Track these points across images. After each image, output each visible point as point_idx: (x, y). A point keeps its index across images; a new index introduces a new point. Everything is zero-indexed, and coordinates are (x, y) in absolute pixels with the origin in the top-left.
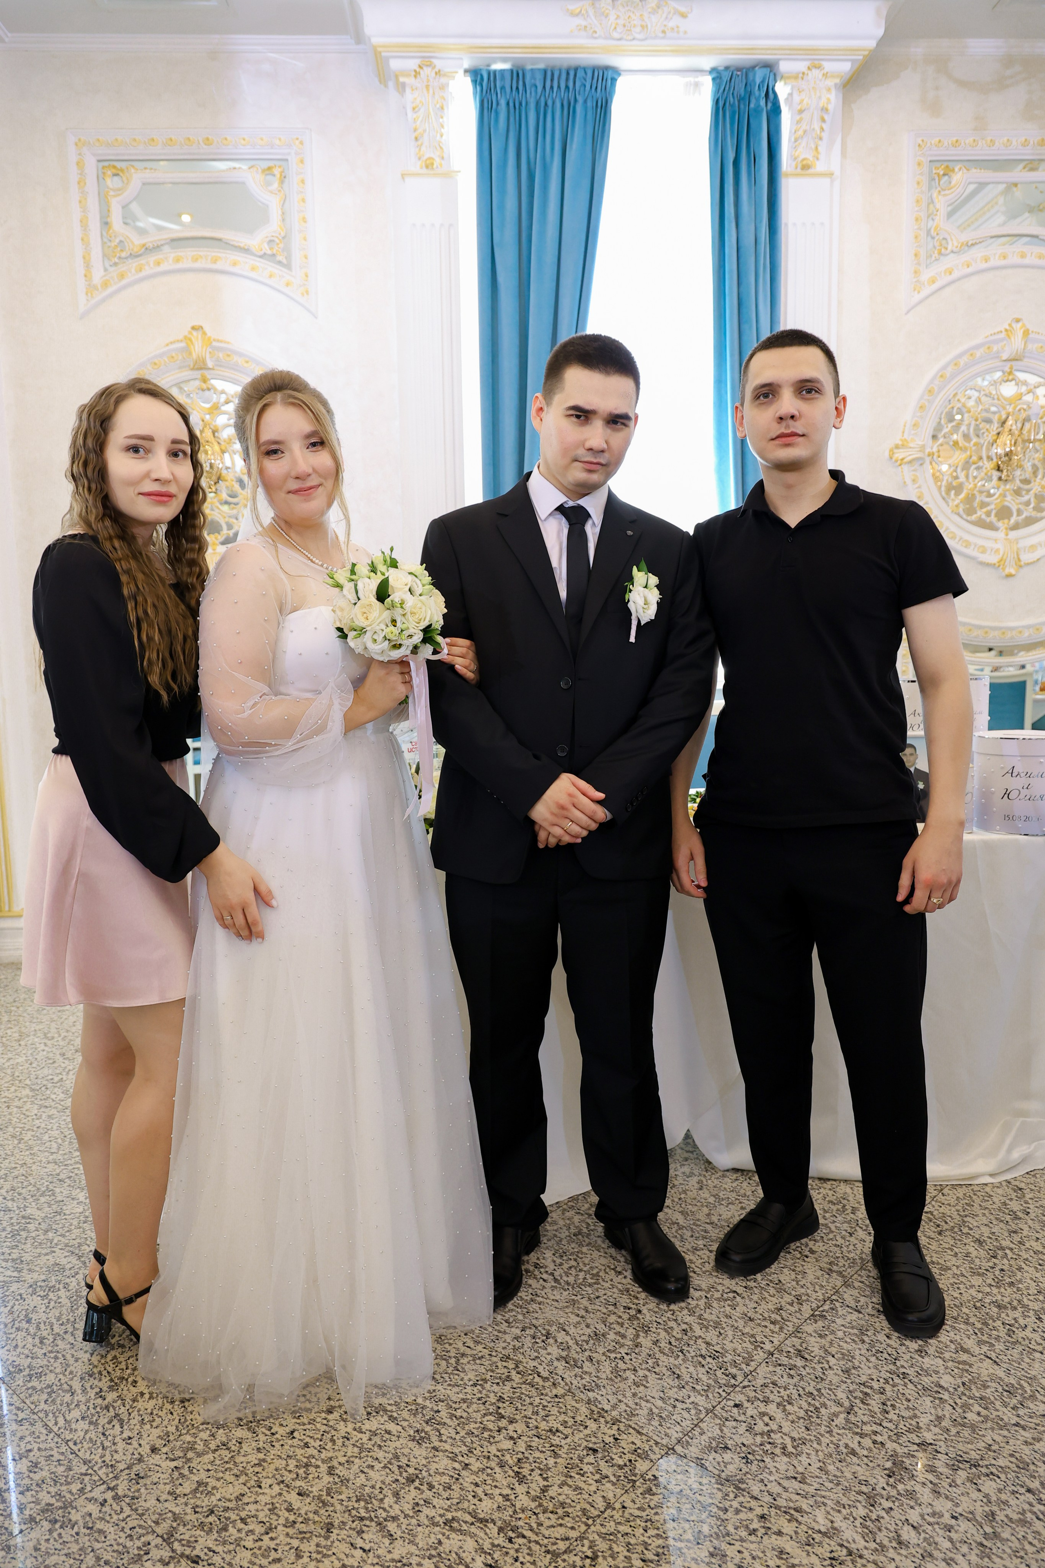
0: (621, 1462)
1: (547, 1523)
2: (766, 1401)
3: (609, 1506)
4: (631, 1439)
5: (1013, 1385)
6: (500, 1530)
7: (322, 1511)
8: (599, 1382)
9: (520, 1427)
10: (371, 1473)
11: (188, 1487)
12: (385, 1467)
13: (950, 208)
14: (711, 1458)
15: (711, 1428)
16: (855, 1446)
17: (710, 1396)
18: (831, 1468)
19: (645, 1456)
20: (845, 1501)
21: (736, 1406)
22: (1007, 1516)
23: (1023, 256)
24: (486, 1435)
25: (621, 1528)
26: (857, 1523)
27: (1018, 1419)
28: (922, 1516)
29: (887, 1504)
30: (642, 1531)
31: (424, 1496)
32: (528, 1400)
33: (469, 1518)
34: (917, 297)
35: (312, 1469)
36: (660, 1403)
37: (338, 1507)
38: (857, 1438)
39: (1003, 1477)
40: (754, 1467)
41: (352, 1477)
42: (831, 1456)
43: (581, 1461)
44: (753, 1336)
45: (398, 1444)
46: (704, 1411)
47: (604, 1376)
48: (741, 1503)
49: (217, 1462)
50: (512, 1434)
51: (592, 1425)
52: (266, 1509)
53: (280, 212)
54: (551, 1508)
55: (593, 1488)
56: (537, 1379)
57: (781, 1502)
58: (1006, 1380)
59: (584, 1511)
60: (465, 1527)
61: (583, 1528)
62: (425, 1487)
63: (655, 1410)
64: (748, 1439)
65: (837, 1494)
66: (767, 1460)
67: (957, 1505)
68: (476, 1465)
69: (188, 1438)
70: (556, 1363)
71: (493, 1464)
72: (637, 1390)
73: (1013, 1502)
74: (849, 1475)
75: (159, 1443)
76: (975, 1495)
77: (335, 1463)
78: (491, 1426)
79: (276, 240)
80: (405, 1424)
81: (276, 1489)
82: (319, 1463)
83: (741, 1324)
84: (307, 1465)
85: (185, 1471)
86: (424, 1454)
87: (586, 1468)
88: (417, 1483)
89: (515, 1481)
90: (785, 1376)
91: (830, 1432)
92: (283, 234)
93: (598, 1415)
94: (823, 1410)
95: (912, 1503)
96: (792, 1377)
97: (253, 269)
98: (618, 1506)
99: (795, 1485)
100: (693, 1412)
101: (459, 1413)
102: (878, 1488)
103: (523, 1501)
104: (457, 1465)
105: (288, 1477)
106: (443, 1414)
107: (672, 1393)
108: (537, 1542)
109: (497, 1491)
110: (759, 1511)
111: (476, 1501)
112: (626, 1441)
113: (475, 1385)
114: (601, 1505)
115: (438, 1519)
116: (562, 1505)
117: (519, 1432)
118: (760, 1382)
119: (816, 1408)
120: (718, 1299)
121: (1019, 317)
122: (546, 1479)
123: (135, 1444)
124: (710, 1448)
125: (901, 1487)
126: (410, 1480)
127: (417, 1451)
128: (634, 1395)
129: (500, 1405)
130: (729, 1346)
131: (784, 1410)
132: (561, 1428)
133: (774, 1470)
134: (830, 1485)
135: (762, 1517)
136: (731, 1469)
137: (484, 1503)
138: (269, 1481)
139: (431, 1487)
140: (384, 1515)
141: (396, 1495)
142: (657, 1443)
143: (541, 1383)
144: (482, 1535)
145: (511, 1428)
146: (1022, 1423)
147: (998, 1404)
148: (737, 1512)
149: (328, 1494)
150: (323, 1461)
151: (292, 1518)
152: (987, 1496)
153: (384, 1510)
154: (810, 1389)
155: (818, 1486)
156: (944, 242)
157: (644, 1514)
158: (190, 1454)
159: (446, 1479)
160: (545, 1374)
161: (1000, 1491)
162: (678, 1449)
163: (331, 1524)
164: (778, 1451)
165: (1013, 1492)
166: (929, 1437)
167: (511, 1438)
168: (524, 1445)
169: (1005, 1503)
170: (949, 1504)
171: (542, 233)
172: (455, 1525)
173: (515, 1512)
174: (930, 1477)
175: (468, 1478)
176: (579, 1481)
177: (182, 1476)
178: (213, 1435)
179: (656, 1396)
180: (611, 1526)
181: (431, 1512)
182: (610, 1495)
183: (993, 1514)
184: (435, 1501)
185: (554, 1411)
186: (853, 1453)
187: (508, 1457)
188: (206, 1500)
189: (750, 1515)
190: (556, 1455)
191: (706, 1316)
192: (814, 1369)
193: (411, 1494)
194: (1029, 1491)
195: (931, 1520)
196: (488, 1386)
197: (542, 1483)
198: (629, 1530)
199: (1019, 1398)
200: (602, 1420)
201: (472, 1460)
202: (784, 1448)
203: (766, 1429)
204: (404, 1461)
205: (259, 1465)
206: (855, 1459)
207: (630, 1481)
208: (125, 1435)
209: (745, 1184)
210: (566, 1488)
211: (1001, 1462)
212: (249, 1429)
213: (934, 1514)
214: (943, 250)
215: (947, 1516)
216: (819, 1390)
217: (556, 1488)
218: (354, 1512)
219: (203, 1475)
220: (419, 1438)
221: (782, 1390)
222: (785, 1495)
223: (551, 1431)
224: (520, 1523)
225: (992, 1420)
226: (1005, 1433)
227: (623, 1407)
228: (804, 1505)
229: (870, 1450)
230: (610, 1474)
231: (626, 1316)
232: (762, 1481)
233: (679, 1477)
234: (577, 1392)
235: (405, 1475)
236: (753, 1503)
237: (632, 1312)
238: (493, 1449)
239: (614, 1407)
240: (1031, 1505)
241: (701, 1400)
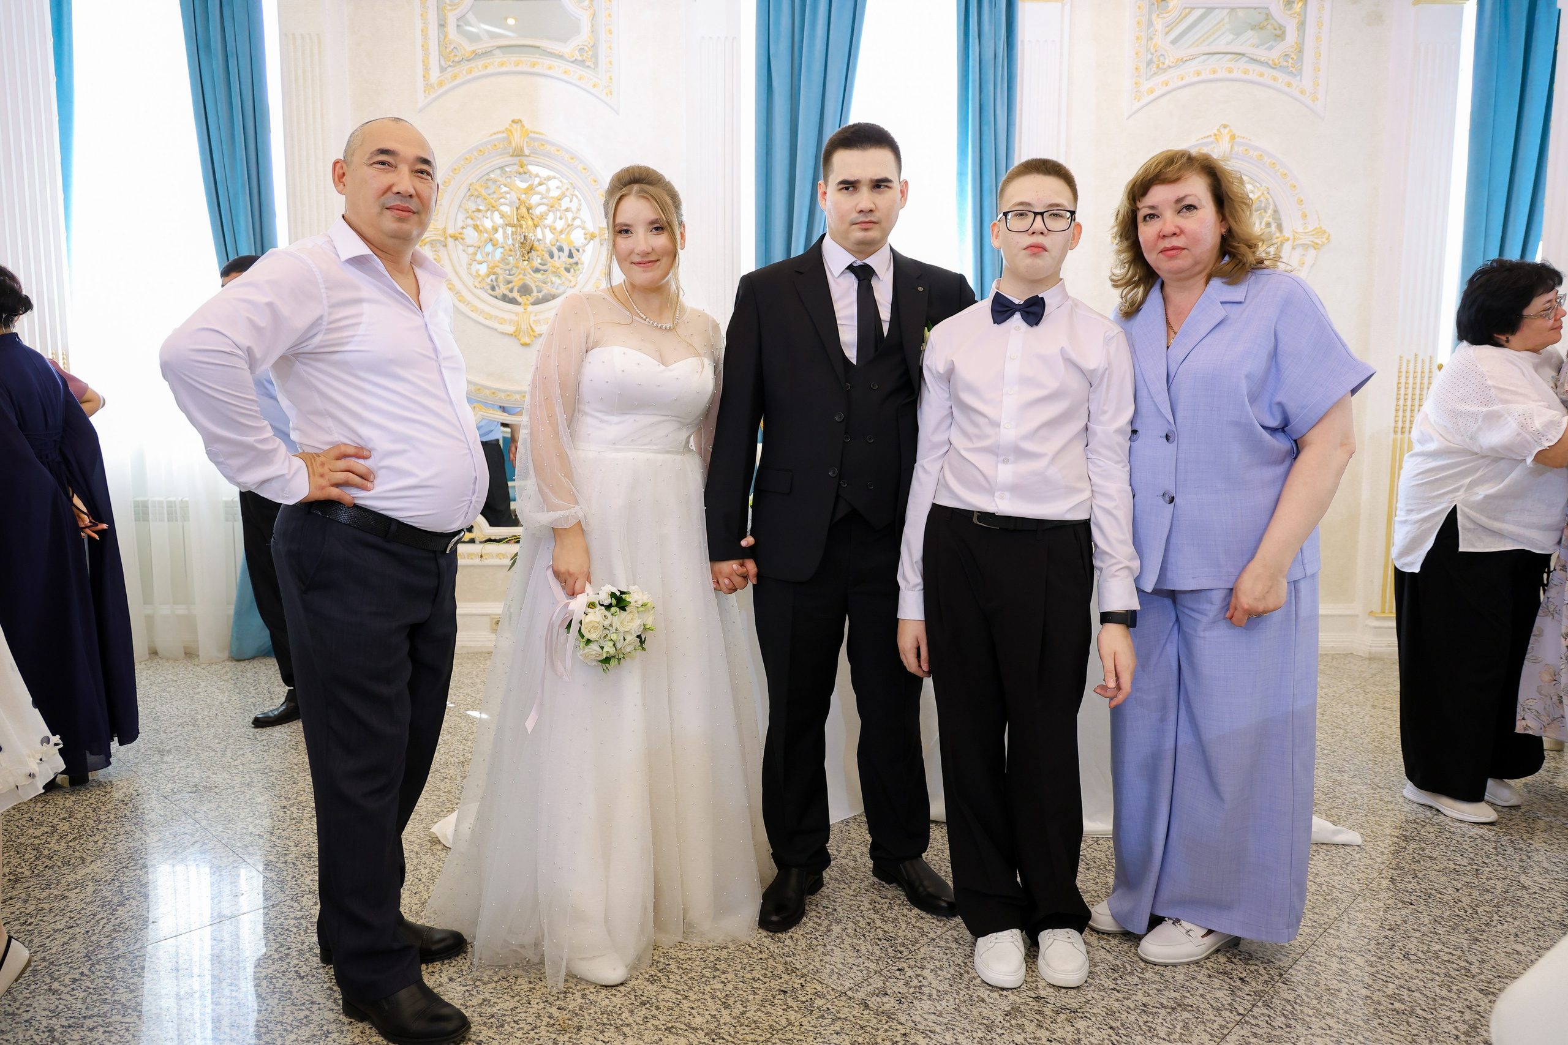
0: (804, 999)
1: (742, 1032)
2: (923, 968)
3: (790, 1024)
4: (814, 986)
5: (1118, 966)
6: (707, 1034)
7: (574, 1019)
8: (796, 952)
9: (730, 976)
10: (614, 999)
11: (475, 1002)
12: (625, 995)
13: (1167, 29)
14: (873, 999)
15: (877, 982)
16: (985, 997)
17: (880, 963)
18: (963, 1009)
19: (823, 996)
20: (969, 1028)
21: (899, 970)
22: (1089, 1042)
23: (1230, 71)
24: (703, 980)
25: (796, 1037)
26: (975, 1041)
27: (1115, 986)
28: (1025, 1039)
29: (1000, 1031)
30: (812, 1039)
31: (652, 1013)
32: (739, 960)
33: (684, 1027)
34: (1137, 105)
35: (568, 995)
36: (840, 966)
37: (587, 1017)
38: (988, 992)
39: (1093, 1019)
40: (904, 1006)
41: (599, 1000)
42: (965, 1002)
43: (774, 998)
44: (921, 928)
45: (636, 983)
46: (873, 972)
47: (800, 948)
48: (890, 1026)
49: (498, 988)
50: (723, 980)
51: (786, 977)
52: (533, 1016)
53: (590, 25)
54: (746, 1023)
55: (781, 1013)
56: (748, 948)
57: (920, 1027)
58: (1114, 962)
59: (771, 1026)
60: (680, 1032)
61: (769, 1035)
62: (653, 1008)
63: (835, 970)
64: (904, 990)
65: (965, 1024)
66: (916, 1002)
67: (1054, 1034)
68: (693, 997)
69: (478, 974)
70: (764, 939)
71: (706, 997)
72: (824, 958)
73: (1096, 1033)
74: (975, 1013)
75: (454, 976)
76: (1069, 1028)
77: (587, 992)
78: (708, 975)
79: (586, 48)
80: (643, 971)
81: (542, 1005)
82: (575, 992)
83: (914, 920)
84: (565, 993)
85: (474, 993)
86: (655, 989)
87: (776, 1002)
88: (648, 1006)
89: (722, 1007)
90: (941, 954)
91: (968, 988)
92: (592, 44)
93: (791, 971)
94: (966, 975)
95: (1020, 1031)
96: (946, 954)
97: (565, 72)
98: (797, 1024)
99: (934, 1017)
100: (865, 972)
101: (684, 966)
102: (996, 1022)
103: (728, 1019)
104: (679, 997)
105: (550, 999)
106: (673, 967)
107: (851, 961)
108: (733, 1042)
109: (708, 1012)
110: (903, 1031)
111: (691, 1017)
112: (809, 988)
113: (699, 950)
114: (784, 1023)
115: (661, 1026)
116: (755, 1022)
117: (729, 979)
118: (920, 956)
119: (961, 974)
120: (899, 905)
121: (1226, 123)
122: (745, 1007)
123: (437, 975)
124: (873, 994)
125: (1013, 1022)
126: (643, 1004)
127: (650, 987)
128: (821, 960)
129: (717, 962)
130: (901, 933)
131: (936, 974)
132: (762, 978)
133: (919, 1008)
134: (959, 1018)
135: (905, 1034)
136: (887, 1007)
137: (696, 1019)
138: (537, 1001)
139: (658, 1008)
140: (621, 1023)
141: (632, 1012)
142: (833, 989)
143: (750, 950)
144: (693, 1036)
145: (723, 976)
146: (1118, 988)
147: (1102, 976)
148: (886, 1031)
149: (580, 1009)
150: (578, 991)
151: (552, 1022)
152: (1078, 1030)
153: (622, 1020)
154: (959, 962)
155: (949, 1018)
156: (1162, 58)
157: (816, 1030)
158: (478, 983)
159: (670, 1004)
160: (755, 946)
161: (1088, 1027)
162: (849, 993)
163: (582, 1027)
164: (925, 997)
165: (1098, 1028)
166: (1043, 994)
167: (723, 982)
168: (732, 987)
169: (1091, 1034)
170: (1048, 1033)
171: (812, 45)
172: (673, 1030)
173: (719, 1025)
174: (1038, 1017)
175: (686, 1004)
176: (770, 1009)
177: (472, 995)
178: (496, 972)
179: (838, 961)
180: (790, 1035)
181: (656, 1023)
182: (792, 1018)
183: (1079, 1040)
184: (660, 1017)
185: (759, 967)
186: (983, 1001)
187: (718, 993)
188: (489, 1010)
189: (896, 1033)
190: (755, 993)
191: (887, 915)
192: (965, 950)
193: (644, 1011)
194: (1111, 1028)
195: (1032, 1041)
196: (709, 951)
197: (742, 1009)
198: (803, 1038)
199: (1120, 973)
200: (794, 974)
201: (691, 994)
202: (930, 996)
203: (919, 984)
204: (639, 992)
205: (530, 991)
206: (983, 1005)
207: (808, 1010)
208: (429, 970)
209: (938, 831)
210: (759, 1013)
211: (1095, 1011)
212: (524, 970)
213: (1034, 1038)
214: (1161, 66)
215: (1045, 1039)
216: (965, 963)
217: (752, 1012)
218: (598, 1021)
219: (487, 995)
220: (653, 980)
221: (937, 962)
222: (924, 1023)
223: (753, 979)
224: (723, 1031)
225: (1095, 986)
226: (1103, 994)
227: (811, 967)
228: (938, 1029)
229: (996, 999)
230: (794, 1006)
231: (824, 913)
232: (909, 1014)
233: (846, 1010)
234: (778, 957)
235: (639, 1000)
236: (899, 1027)
237: (829, 910)
238: (708, 988)
239: (804, 967)
240: (1110, 1036)
241: (872, 966)
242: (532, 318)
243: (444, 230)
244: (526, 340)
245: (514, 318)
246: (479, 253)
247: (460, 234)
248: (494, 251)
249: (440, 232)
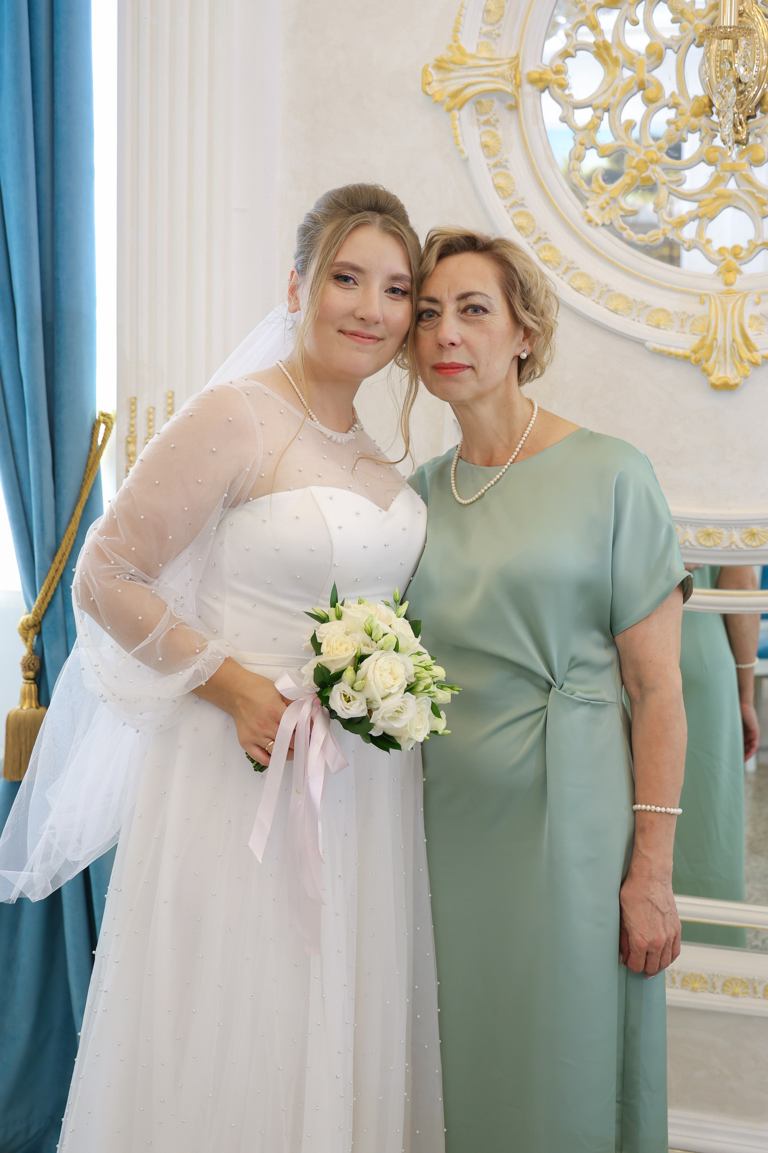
242: (750, 310)
243: (515, 62)
244: (730, 375)
245: (694, 308)
246: (605, 125)
247: (558, 72)
248: (647, 117)
249: (505, 69)
